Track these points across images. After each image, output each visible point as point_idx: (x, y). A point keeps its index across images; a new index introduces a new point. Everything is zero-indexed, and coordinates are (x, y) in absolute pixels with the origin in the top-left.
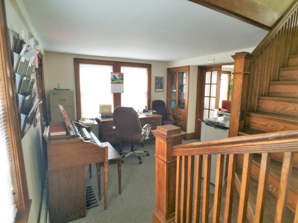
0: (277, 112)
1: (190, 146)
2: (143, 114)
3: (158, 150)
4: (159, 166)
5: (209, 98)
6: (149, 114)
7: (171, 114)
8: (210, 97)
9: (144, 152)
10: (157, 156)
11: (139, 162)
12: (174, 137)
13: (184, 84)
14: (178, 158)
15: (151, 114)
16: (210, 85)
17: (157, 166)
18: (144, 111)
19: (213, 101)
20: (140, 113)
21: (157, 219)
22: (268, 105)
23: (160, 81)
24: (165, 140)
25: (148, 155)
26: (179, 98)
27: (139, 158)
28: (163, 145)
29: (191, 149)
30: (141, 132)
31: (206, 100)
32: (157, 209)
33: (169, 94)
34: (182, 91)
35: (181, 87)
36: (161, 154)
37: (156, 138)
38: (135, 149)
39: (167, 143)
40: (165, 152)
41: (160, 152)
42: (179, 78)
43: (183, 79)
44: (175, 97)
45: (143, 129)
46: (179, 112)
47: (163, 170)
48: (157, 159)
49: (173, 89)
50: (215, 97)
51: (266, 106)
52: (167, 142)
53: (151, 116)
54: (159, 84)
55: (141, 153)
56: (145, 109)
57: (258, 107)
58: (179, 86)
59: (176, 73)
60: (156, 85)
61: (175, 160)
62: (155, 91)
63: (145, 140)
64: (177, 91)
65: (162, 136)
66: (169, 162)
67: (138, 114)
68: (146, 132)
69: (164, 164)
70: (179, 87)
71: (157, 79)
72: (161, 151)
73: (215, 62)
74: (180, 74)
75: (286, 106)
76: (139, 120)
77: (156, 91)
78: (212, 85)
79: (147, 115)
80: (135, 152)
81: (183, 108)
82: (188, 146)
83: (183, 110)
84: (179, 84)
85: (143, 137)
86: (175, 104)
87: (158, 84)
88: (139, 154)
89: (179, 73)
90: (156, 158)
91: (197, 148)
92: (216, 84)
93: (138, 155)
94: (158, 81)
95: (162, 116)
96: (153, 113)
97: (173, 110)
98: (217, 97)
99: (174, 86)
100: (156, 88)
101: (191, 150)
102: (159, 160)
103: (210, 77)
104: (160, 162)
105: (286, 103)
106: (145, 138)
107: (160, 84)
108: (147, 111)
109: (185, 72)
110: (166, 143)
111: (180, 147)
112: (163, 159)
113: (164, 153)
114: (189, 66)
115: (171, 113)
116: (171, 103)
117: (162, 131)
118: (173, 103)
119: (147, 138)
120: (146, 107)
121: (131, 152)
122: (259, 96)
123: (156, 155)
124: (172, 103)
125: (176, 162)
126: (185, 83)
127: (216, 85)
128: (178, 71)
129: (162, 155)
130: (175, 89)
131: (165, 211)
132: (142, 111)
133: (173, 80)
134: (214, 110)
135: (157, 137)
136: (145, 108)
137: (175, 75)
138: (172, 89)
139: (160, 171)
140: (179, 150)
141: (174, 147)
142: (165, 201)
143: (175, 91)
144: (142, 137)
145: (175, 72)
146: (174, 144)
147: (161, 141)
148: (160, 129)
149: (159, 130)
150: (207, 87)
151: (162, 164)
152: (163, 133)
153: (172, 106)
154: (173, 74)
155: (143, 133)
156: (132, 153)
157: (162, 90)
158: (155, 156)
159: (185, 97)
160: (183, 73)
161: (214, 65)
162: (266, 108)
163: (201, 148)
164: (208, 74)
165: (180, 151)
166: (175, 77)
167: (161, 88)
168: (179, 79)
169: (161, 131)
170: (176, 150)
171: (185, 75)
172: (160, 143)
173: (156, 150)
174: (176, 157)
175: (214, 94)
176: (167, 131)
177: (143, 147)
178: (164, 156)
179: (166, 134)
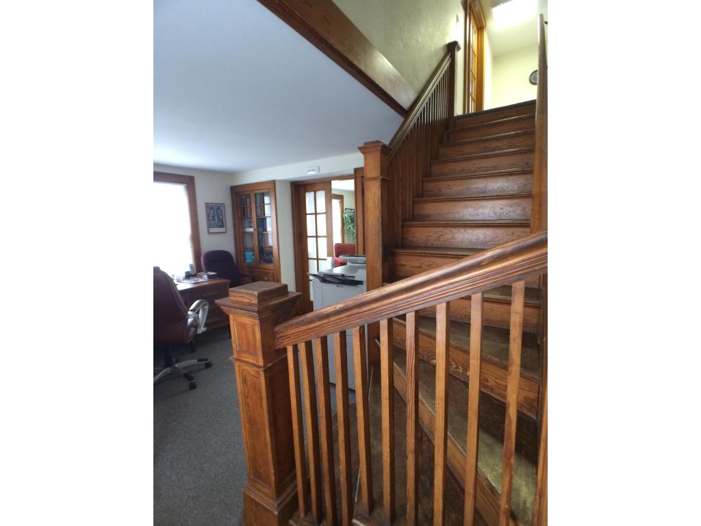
0: (430, 245)
1: (315, 316)
2: (185, 281)
3: (239, 344)
4: (245, 381)
5: (315, 238)
6: (201, 280)
7: (248, 276)
8: (317, 237)
9: (199, 360)
10: (237, 359)
11: (188, 387)
12: (275, 305)
13: (266, 215)
14: (290, 350)
15: (204, 279)
16: (314, 216)
17: (239, 381)
18: (188, 276)
19: (323, 243)
20: (179, 281)
21: (256, 502)
22: (417, 235)
23: (217, 212)
24: (256, 314)
25: (208, 366)
26: (259, 243)
27: (188, 377)
28: (250, 330)
29: (318, 324)
30: (185, 318)
31: (311, 243)
32: (252, 480)
33: (239, 236)
34: (265, 230)
35: (262, 222)
36: (248, 352)
37: (231, 317)
38: (174, 360)
39: (261, 322)
40: (259, 344)
41: (245, 348)
42: (256, 204)
43: (264, 207)
44: (252, 243)
45: (190, 313)
46: (263, 270)
47: (256, 387)
48: (239, 366)
49: (245, 227)
50: (325, 237)
51: (413, 237)
52: (259, 319)
53: (206, 284)
54: (216, 218)
55: (192, 365)
56: (189, 272)
57: (403, 239)
58: (257, 219)
59: (249, 196)
60: (208, 220)
61: (283, 357)
62: (209, 233)
63: (197, 336)
64: (255, 230)
65: (245, 308)
66: (269, 365)
67: (175, 282)
68: (198, 317)
69: (258, 372)
70: (257, 223)
71: (209, 207)
72: (248, 345)
73: (321, 173)
74: (258, 196)
75: (440, 233)
76: (178, 294)
77: (211, 231)
78: (318, 215)
79: (195, 283)
80: (177, 365)
81: (270, 261)
82: (310, 318)
83: (270, 266)
84: (257, 216)
85: (193, 329)
86: (253, 255)
87: (213, 218)
88: (185, 368)
89: (255, 194)
90: (237, 364)
91: (333, 319)
92: (324, 213)
93: (185, 372)
94: (214, 212)
95: (230, 281)
96: (210, 277)
97: (250, 266)
98: (329, 236)
99: (247, 221)
100: (209, 226)
101: (319, 326)
102: (244, 367)
103: (314, 202)
104: (247, 371)
105: (441, 229)
106: (196, 331)
107: (219, 217)
108: (195, 276)
109: (268, 194)
110: (257, 321)
111: (291, 325)
112: (255, 362)
113: (255, 348)
114: (274, 182)
115: (248, 274)
116: (244, 255)
117: (244, 295)
118: (249, 254)
119: (202, 329)
120: (191, 267)
121: (166, 370)
122: (403, 222)
123: (235, 356)
124: (247, 253)
125: (286, 359)
126: (269, 213)
127: (325, 215)
128: (253, 191)
129: (250, 354)
130: (251, 227)
131: (273, 479)
132: (184, 275)
133: (244, 208)
134: (326, 260)
135: (234, 313)
136: (189, 270)
137: (248, 200)
138: (243, 227)
139: (249, 392)
140: (290, 332)
141: (277, 329)
142: (270, 455)
143: (251, 230)
144: (188, 330)
145: (247, 193)
146: (277, 322)
147: (243, 321)
148: (239, 292)
149: (237, 294)
150: (310, 220)
151: (253, 373)
152: (246, 301)
153: (248, 261)
154: (244, 197)
155: (190, 320)
156: (168, 370)
157: (223, 230)
158: (233, 360)
159: (271, 241)
160: (263, 195)
161: (317, 179)
162: (414, 239)
163: (342, 316)
164: (309, 197)
165: (292, 334)
166: (248, 203)
167: (222, 226)
168: (256, 207)
169: (243, 297)
170: (282, 334)
171: (267, 200)
172: (243, 326)
173: (234, 345)
174: (285, 350)
175: (322, 231)
176: (256, 293)
177: (193, 351)
178: (255, 355)
179: (255, 301)
